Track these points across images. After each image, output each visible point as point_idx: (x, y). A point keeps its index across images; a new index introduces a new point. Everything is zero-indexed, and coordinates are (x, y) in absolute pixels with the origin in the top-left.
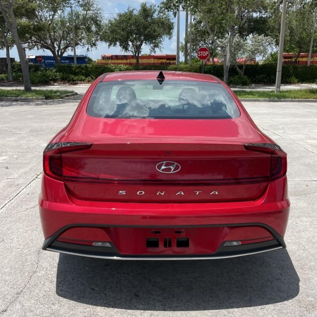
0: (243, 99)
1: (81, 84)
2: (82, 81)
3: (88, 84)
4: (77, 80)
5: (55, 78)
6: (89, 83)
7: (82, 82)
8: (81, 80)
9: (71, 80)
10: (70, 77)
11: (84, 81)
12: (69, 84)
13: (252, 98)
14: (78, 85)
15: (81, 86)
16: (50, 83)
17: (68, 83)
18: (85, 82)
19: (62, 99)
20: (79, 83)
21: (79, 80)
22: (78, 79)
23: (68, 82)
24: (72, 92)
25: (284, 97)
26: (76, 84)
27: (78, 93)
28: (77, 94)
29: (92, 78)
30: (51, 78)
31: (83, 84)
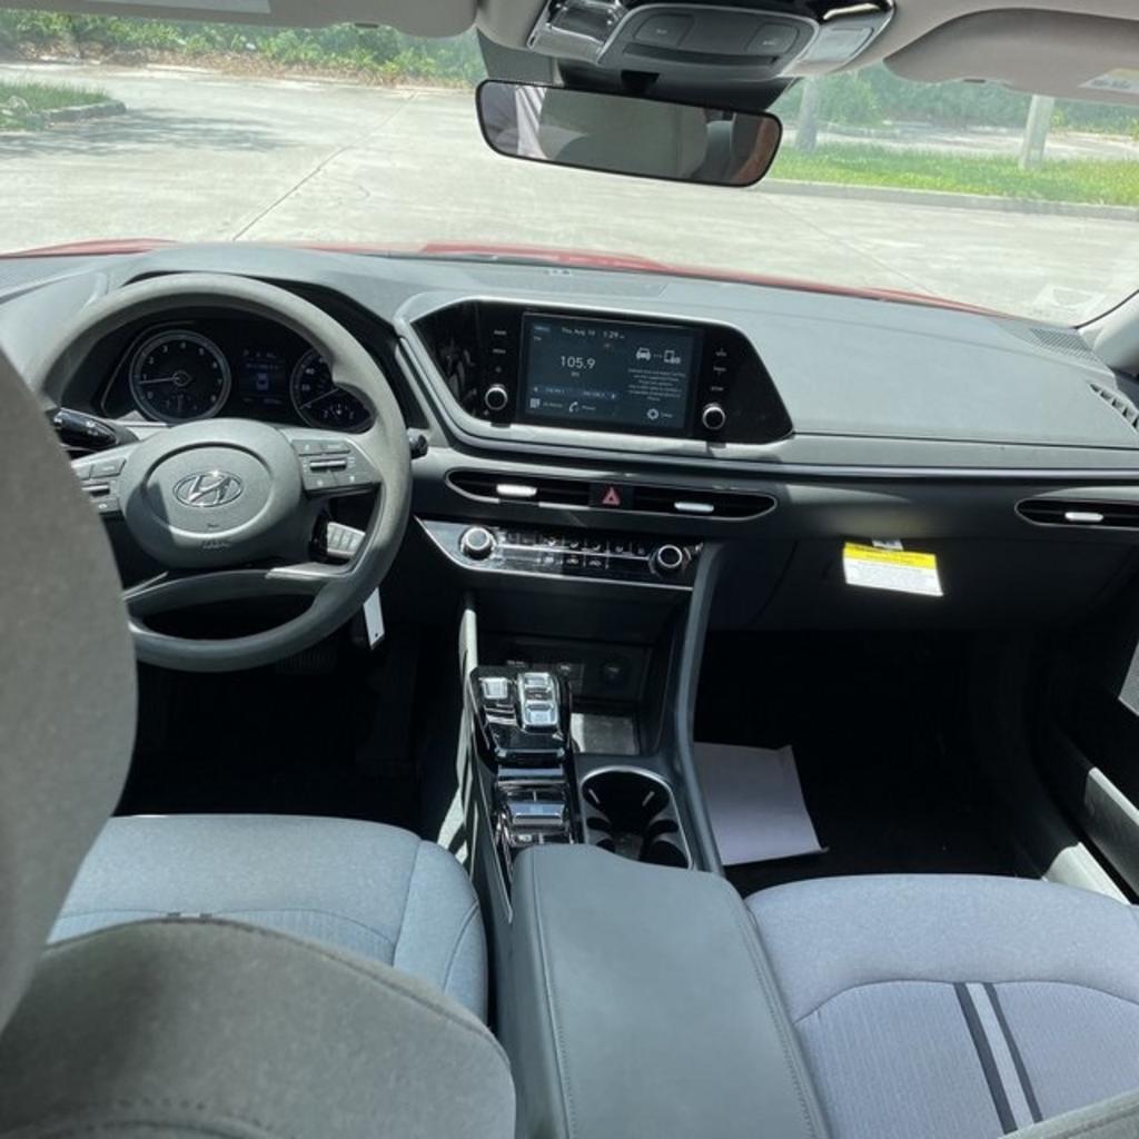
0: (897, 189)
1: (157, 62)
2: (167, 49)
3: (189, 64)
4: (144, 45)
5: (44, 29)
6: (198, 61)
7: (166, 53)
8: (161, 47)
9: (115, 43)
10: (113, 27)
11: (172, 50)
12: (107, 58)
13: (935, 187)
14: (149, 66)
15: (157, 75)
16: (22, 52)
17: (102, 57)
18: (179, 57)
19: (28, 130)
20: (150, 57)
21: (152, 47)
22: (147, 38)
23: (104, 51)
24: (99, 98)
25: (1074, 192)
26: (136, 62)
27: (128, 106)
28: (120, 109)
29: (210, 39)
30: (24, 28)
31: (169, 63)
